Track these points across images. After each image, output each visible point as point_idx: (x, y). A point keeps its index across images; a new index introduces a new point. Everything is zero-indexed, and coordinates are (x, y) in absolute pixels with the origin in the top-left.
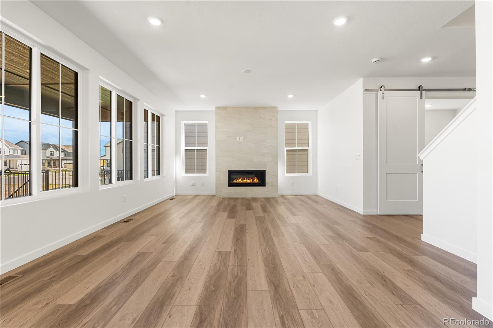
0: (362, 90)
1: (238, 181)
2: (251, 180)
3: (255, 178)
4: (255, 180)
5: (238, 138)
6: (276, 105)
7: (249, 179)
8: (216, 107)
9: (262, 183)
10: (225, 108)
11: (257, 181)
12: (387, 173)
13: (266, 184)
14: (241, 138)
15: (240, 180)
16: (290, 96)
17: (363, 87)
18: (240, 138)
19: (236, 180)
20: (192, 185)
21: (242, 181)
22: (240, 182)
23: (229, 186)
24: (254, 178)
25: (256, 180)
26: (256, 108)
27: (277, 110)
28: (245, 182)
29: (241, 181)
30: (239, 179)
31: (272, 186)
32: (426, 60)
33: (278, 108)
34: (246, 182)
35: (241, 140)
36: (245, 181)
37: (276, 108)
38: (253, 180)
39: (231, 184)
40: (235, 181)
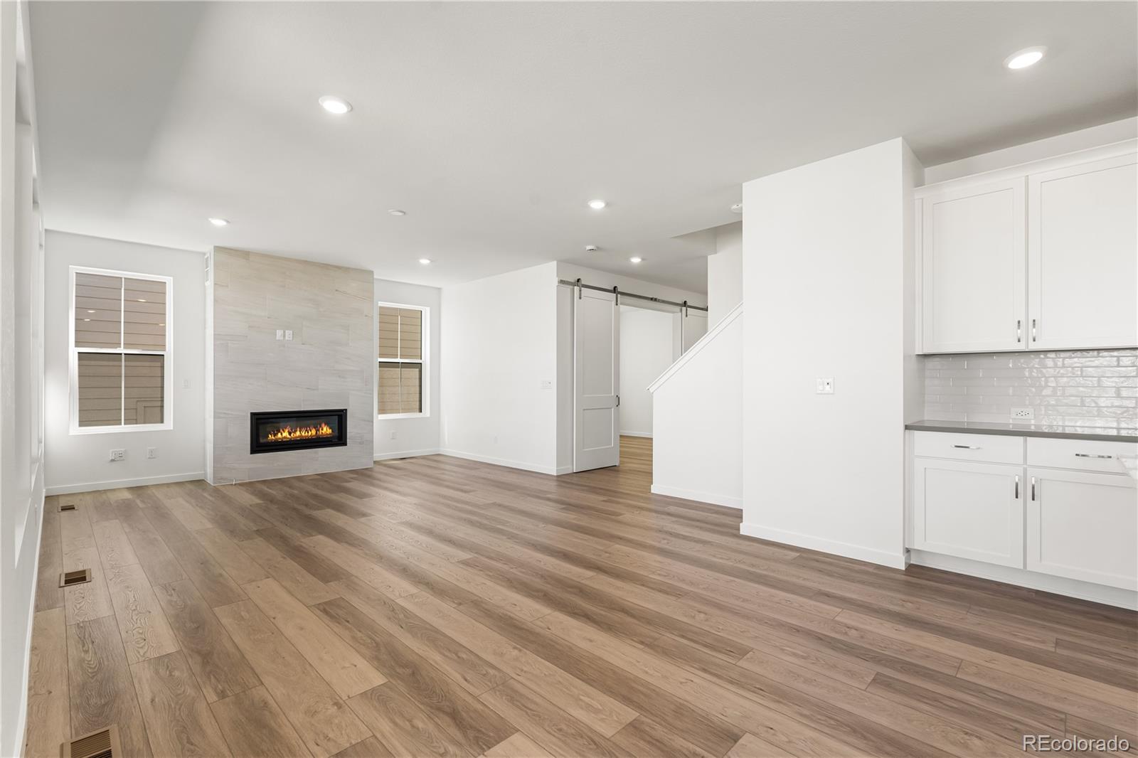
0: (555, 281)
1: (279, 435)
2: (314, 432)
3: (323, 425)
4: (322, 430)
5: (279, 333)
6: (370, 268)
7: (307, 428)
8: (215, 247)
9: (339, 439)
10: (245, 254)
11: (329, 431)
12: (584, 410)
13: (348, 440)
14: (289, 333)
15: (286, 434)
16: (425, 262)
17: (557, 276)
18: (284, 332)
19: (275, 435)
20: (113, 460)
21: (290, 435)
22: (285, 437)
23: (253, 451)
24: (320, 426)
25: (326, 430)
26: (326, 267)
27: (373, 279)
28: (299, 436)
29: (288, 436)
30: (281, 431)
31: (360, 443)
32: (636, 260)
33: (375, 274)
34: (301, 436)
35: (287, 338)
36: (298, 433)
37: (371, 273)
38: (318, 430)
39: (259, 446)
40: (271, 437)
